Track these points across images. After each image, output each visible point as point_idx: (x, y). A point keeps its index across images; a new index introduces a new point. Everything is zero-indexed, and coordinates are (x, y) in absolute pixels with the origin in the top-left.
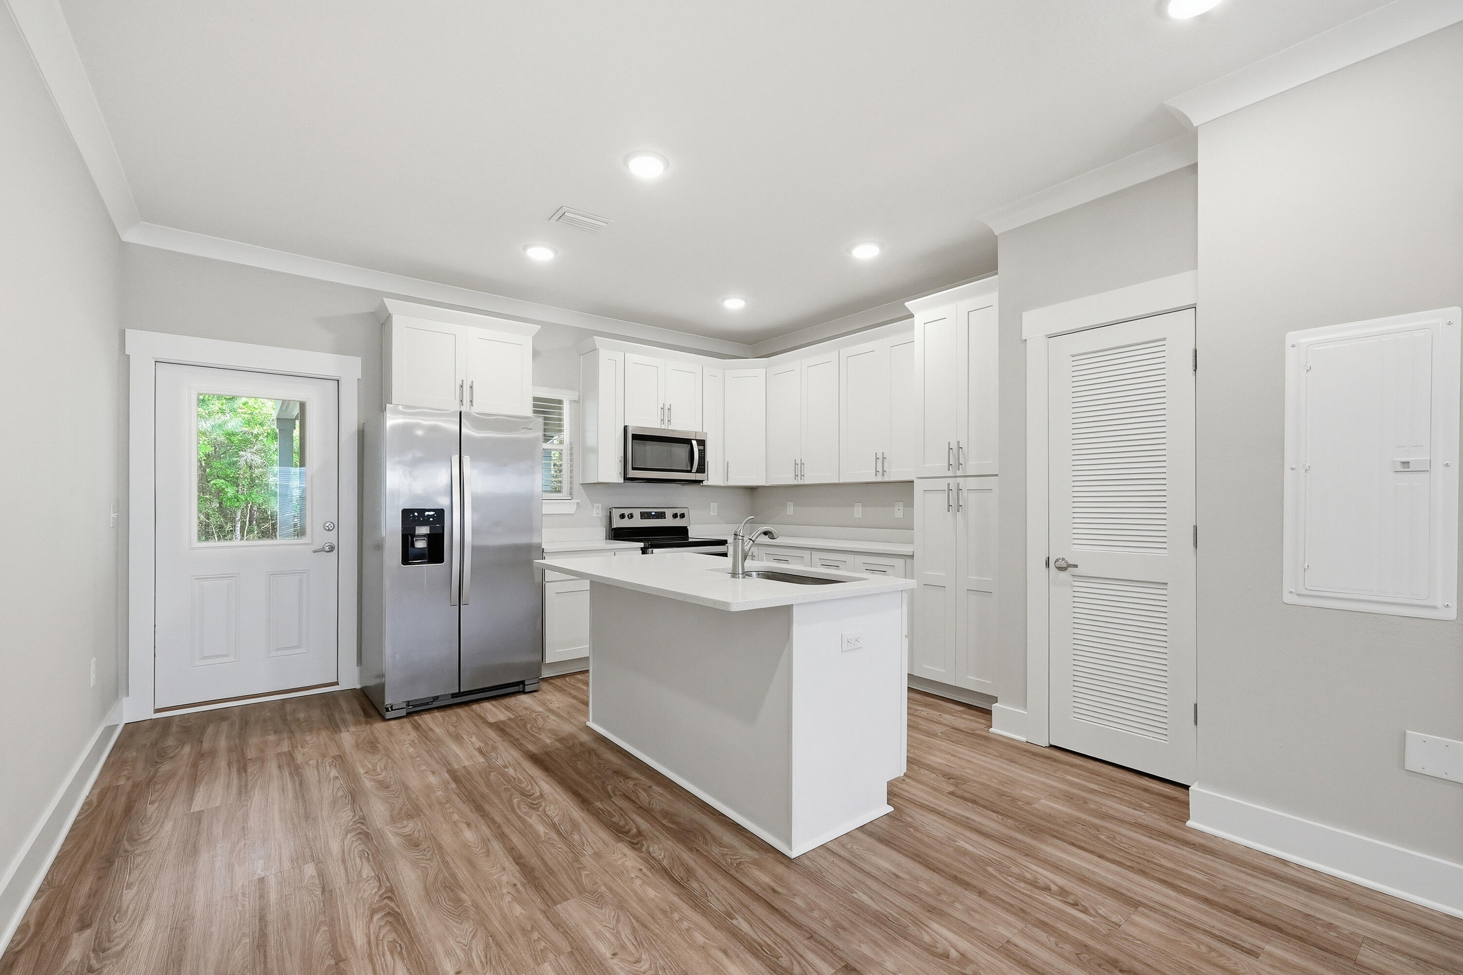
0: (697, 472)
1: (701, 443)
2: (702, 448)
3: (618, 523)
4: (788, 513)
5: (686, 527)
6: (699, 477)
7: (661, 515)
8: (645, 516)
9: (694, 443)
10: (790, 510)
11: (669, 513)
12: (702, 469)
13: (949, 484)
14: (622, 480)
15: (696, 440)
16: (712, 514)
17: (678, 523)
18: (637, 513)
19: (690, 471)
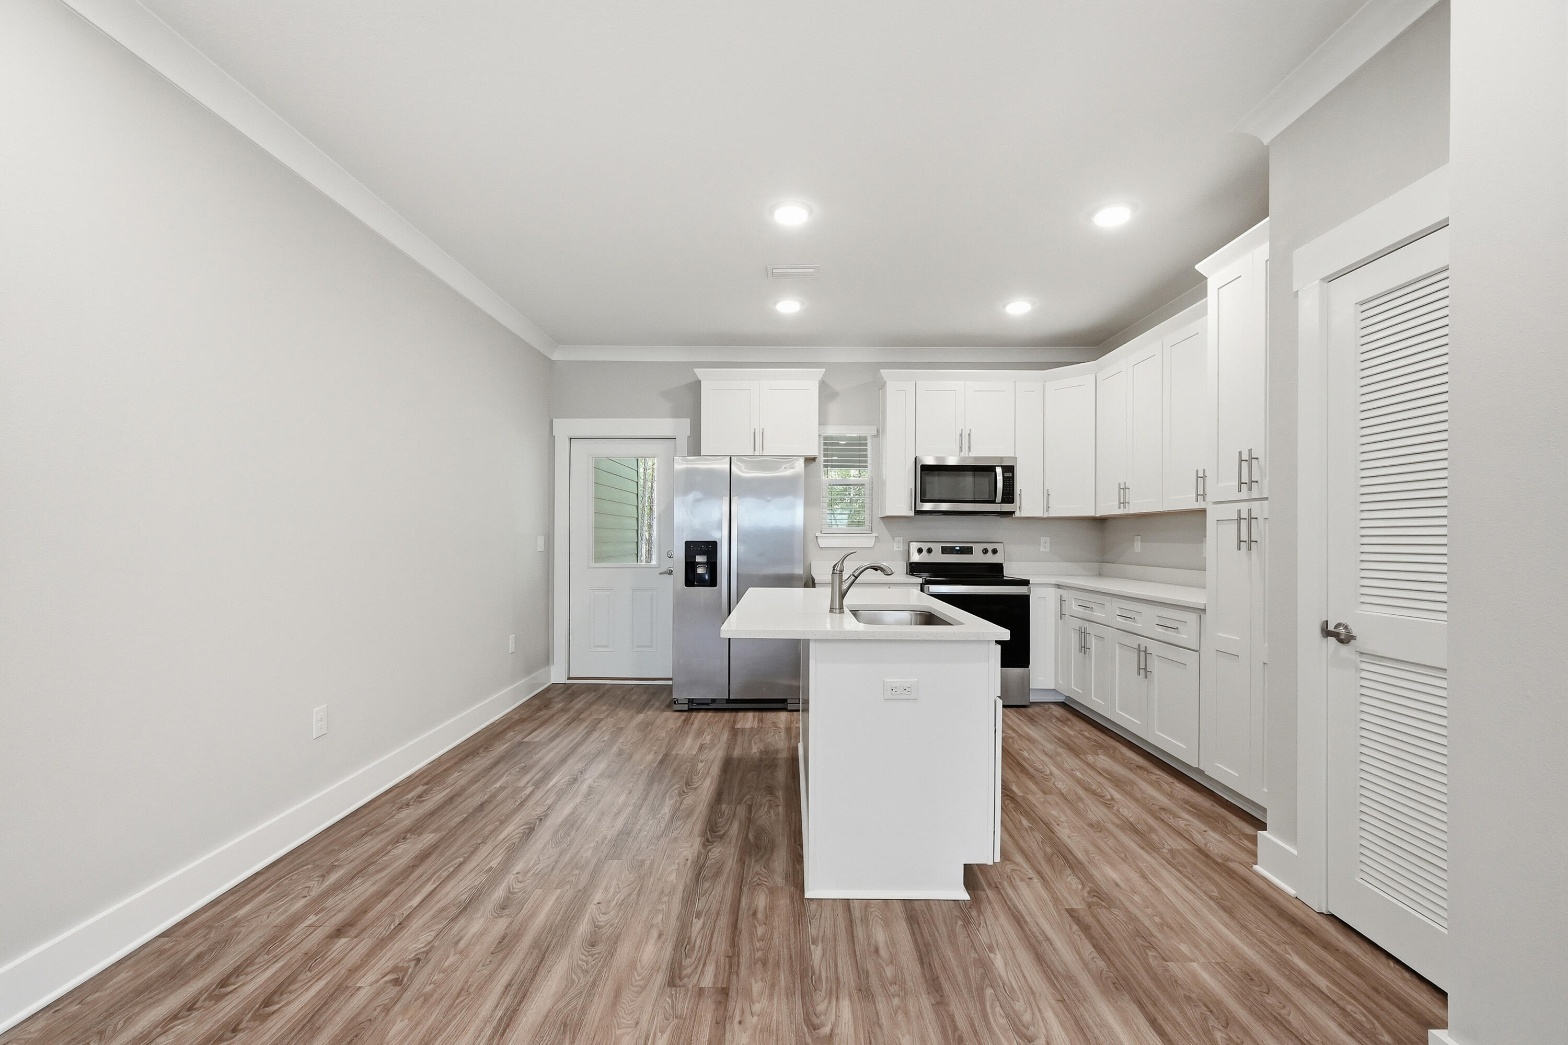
0: (1003, 501)
1: (1009, 470)
2: (1009, 475)
3: (916, 558)
4: (1136, 551)
5: (1002, 564)
6: (1007, 507)
7: (968, 551)
8: (945, 550)
9: (999, 470)
10: (1138, 546)
11: (977, 548)
12: (1009, 496)
13: (1239, 511)
14: (912, 513)
15: (1001, 466)
16: (1042, 549)
17: (990, 559)
18: (937, 548)
19: (994, 502)
